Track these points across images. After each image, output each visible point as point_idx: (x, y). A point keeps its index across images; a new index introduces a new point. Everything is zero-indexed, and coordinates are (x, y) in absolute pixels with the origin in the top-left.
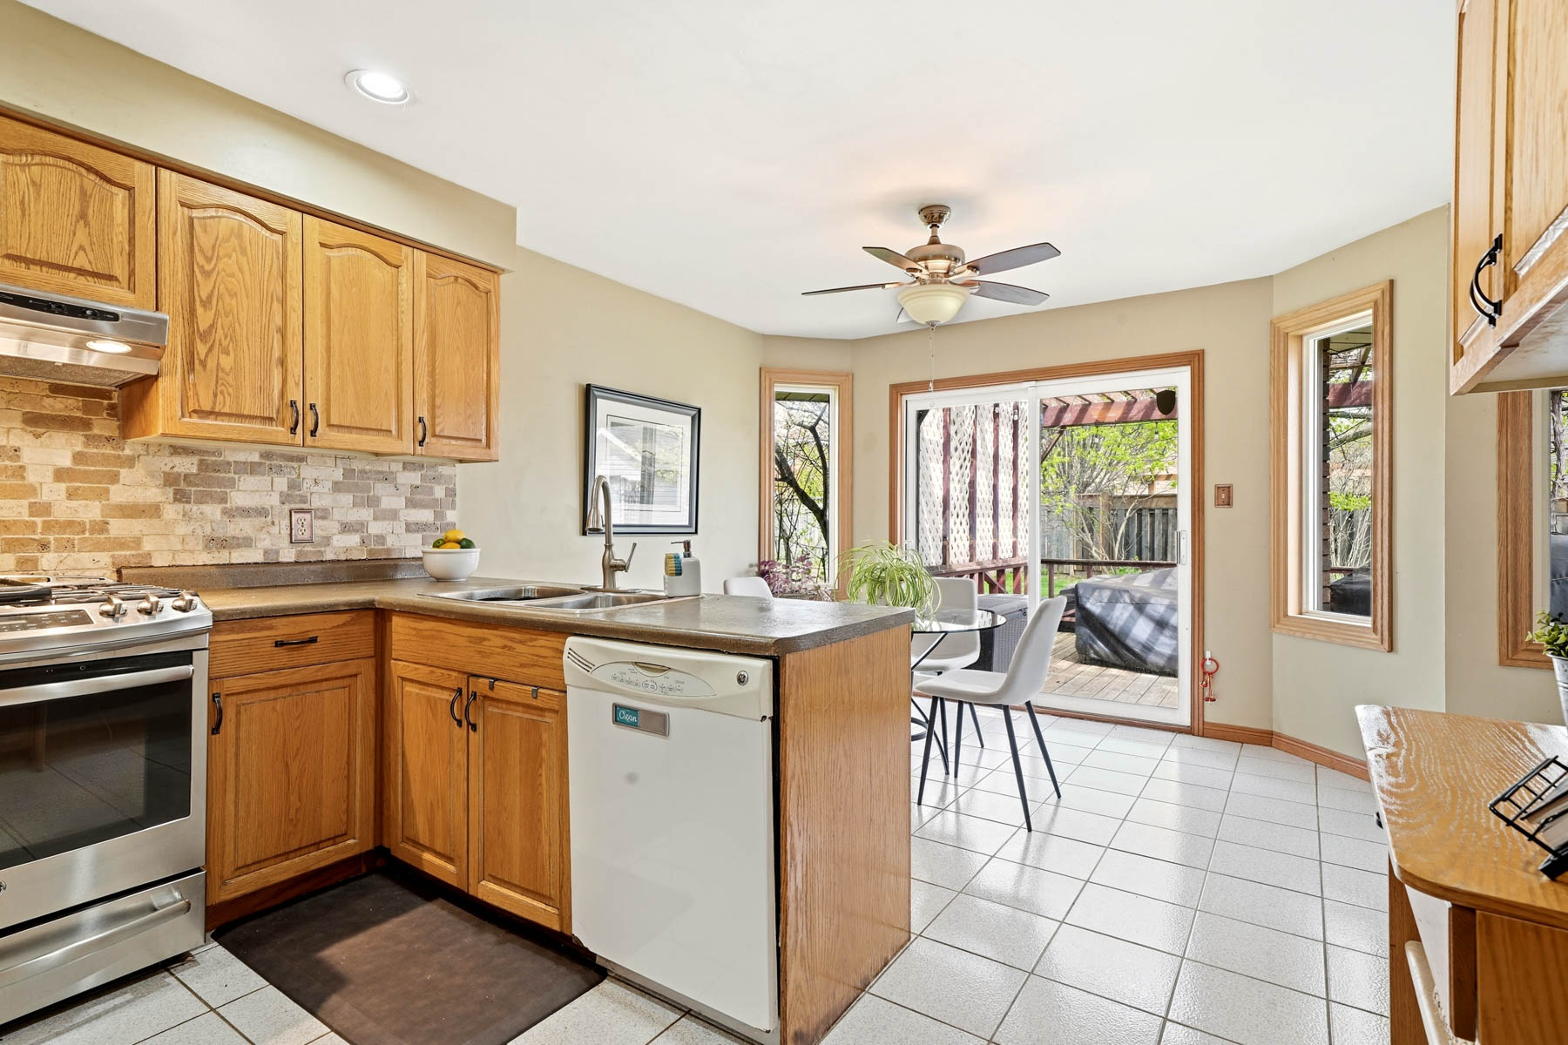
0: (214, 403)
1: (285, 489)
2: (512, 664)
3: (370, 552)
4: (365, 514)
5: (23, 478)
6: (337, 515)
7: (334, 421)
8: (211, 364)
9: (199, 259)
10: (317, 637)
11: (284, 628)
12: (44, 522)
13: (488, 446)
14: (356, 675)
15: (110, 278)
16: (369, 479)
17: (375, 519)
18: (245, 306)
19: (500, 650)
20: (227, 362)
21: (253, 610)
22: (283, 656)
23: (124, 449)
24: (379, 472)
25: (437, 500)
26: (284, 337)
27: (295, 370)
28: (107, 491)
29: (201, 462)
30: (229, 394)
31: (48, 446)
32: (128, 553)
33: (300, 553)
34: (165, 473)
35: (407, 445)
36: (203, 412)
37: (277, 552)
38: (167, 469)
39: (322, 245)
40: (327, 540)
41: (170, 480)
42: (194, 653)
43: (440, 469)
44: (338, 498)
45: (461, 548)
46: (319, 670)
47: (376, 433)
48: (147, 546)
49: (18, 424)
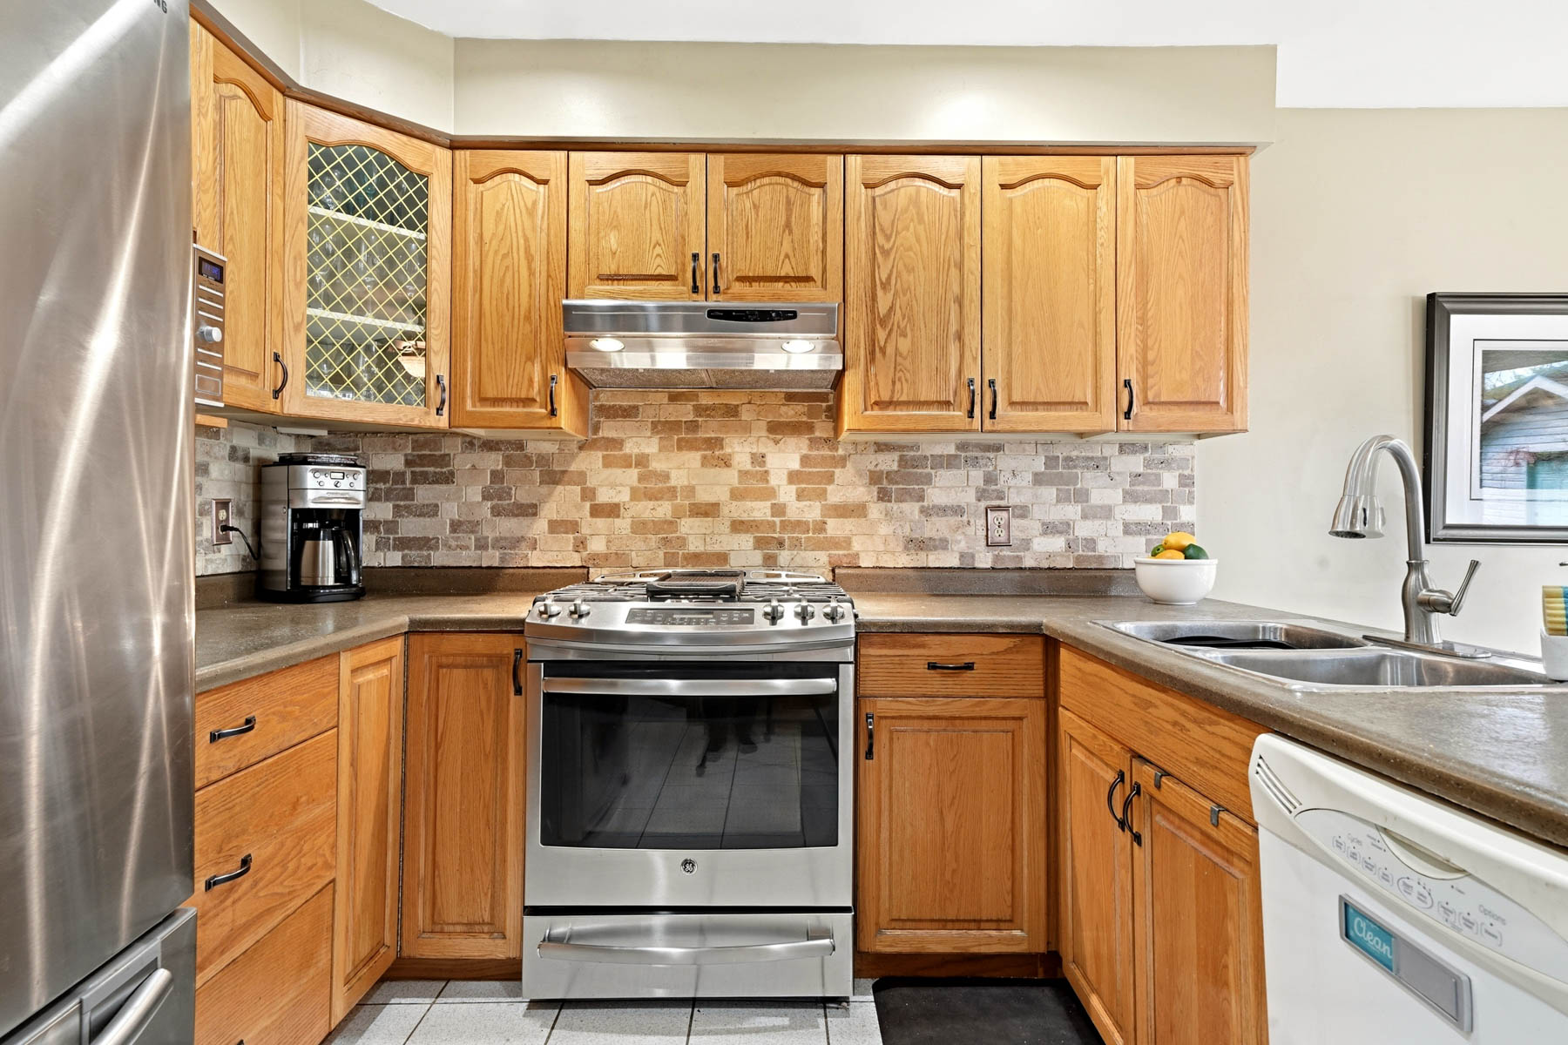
0: (893, 392)
1: (981, 483)
2: (1184, 754)
3: (1078, 559)
4: (1072, 511)
5: (767, 481)
6: (1038, 513)
7: (1016, 398)
8: (890, 350)
9: (880, 239)
10: (973, 663)
11: (939, 649)
12: (781, 522)
13: (1230, 409)
14: (1020, 719)
15: (808, 279)
16: (1075, 467)
17: (1085, 517)
18: (922, 279)
19: (1170, 727)
20: (904, 345)
21: (904, 624)
22: (936, 682)
23: (837, 450)
24: (1088, 458)
25: (1167, 491)
26: (961, 306)
27: (973, 343)
28: (825, 491)
29: (901, 458)
30: (906, 380)
31: (784, 452)
32: (841, 552)
33: (997, 558)
34: (870, 471)
35: (1108, 418)
36: (883, 402)
37: (973, 556)
38: (871, 467)
39: (1003, 187)
40: (1026, 544)
41: (875, 478)
42: (841, 665)
43: (1170, 449)
44: (1040, 491)
45: (1186, 558)
46: (977, 704)
47: (1067, 407)
48: (856, 546)
49: (764, 433)
